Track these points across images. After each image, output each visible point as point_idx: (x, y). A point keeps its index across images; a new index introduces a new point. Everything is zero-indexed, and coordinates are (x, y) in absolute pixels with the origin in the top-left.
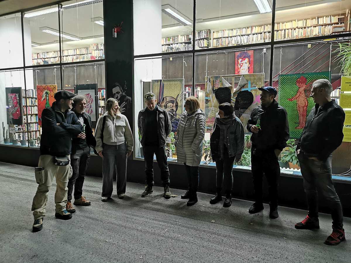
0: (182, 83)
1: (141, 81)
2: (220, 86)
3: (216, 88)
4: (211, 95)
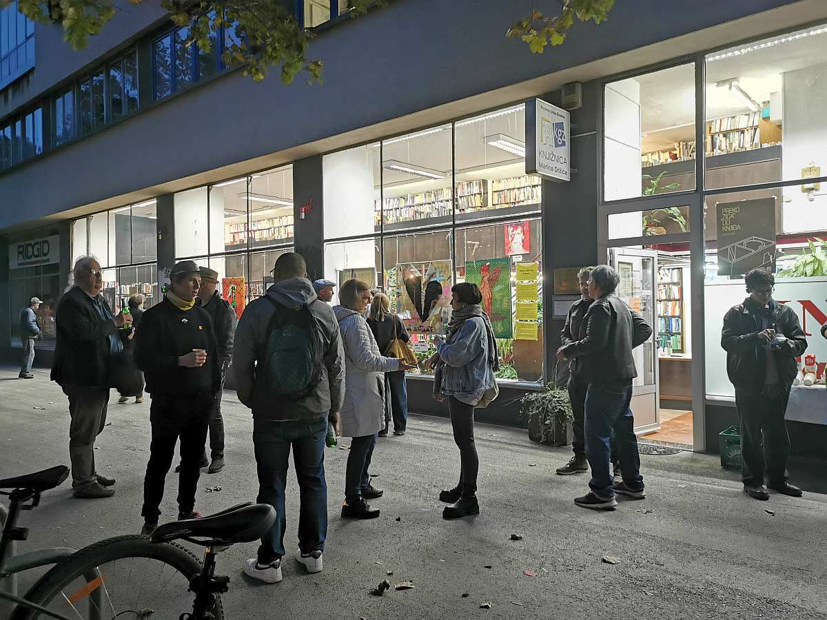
1: (336, 270)
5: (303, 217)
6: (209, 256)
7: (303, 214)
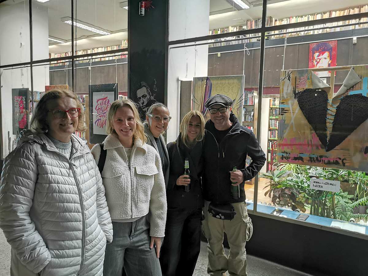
0: (241, 82)
1: (178, 80)
2: (307, 87)
3: (300, 89)
4: (290, 102)
5: (143, 13)
6: (32, 63)
7: (143, 9)
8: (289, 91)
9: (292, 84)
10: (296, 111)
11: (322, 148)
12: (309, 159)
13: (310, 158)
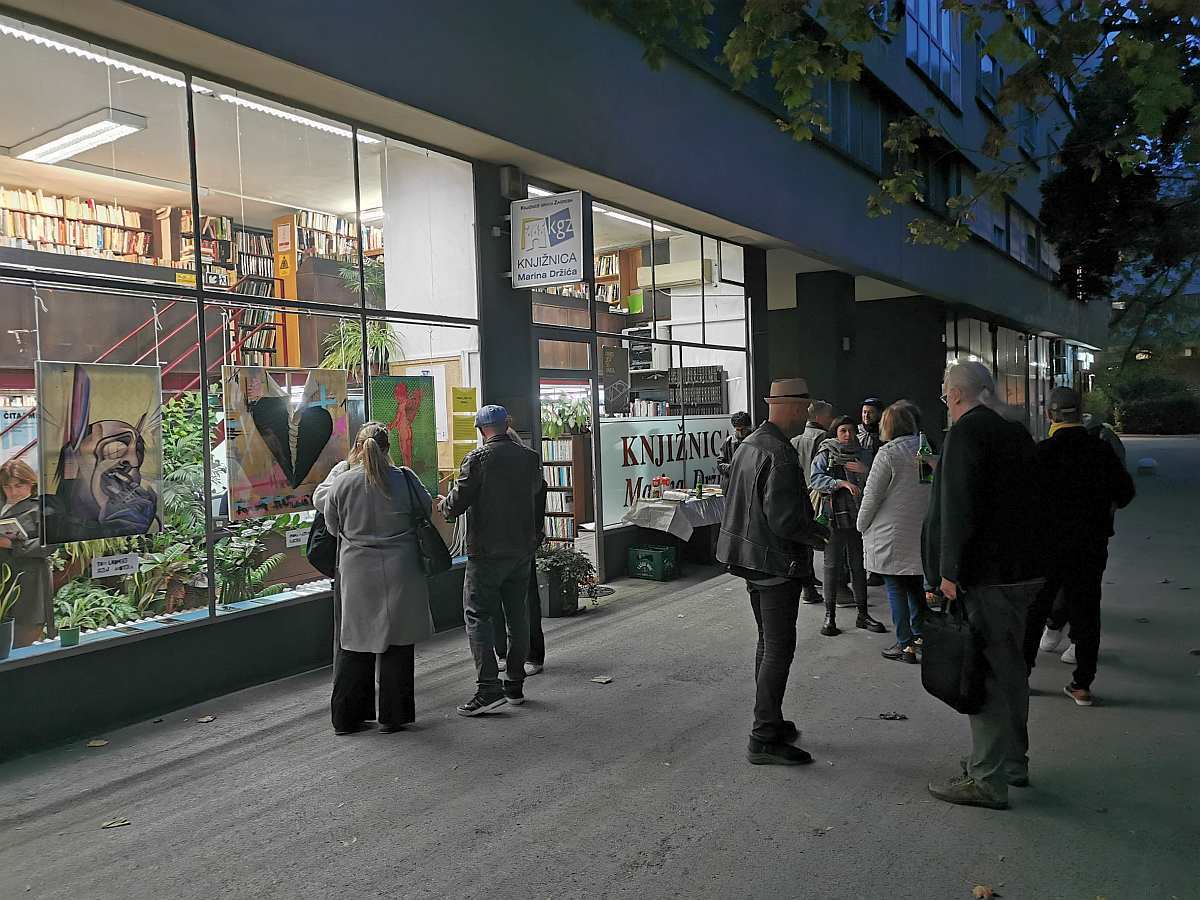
0: (154, 379)
2: (262, 394)
3: (253, 398)
4: (241, 418)
8: (239, 400)
9: (242, 389)
10: (252, 432)
11: (288, 485)
12: (273, 505)
13: (276, 502)
